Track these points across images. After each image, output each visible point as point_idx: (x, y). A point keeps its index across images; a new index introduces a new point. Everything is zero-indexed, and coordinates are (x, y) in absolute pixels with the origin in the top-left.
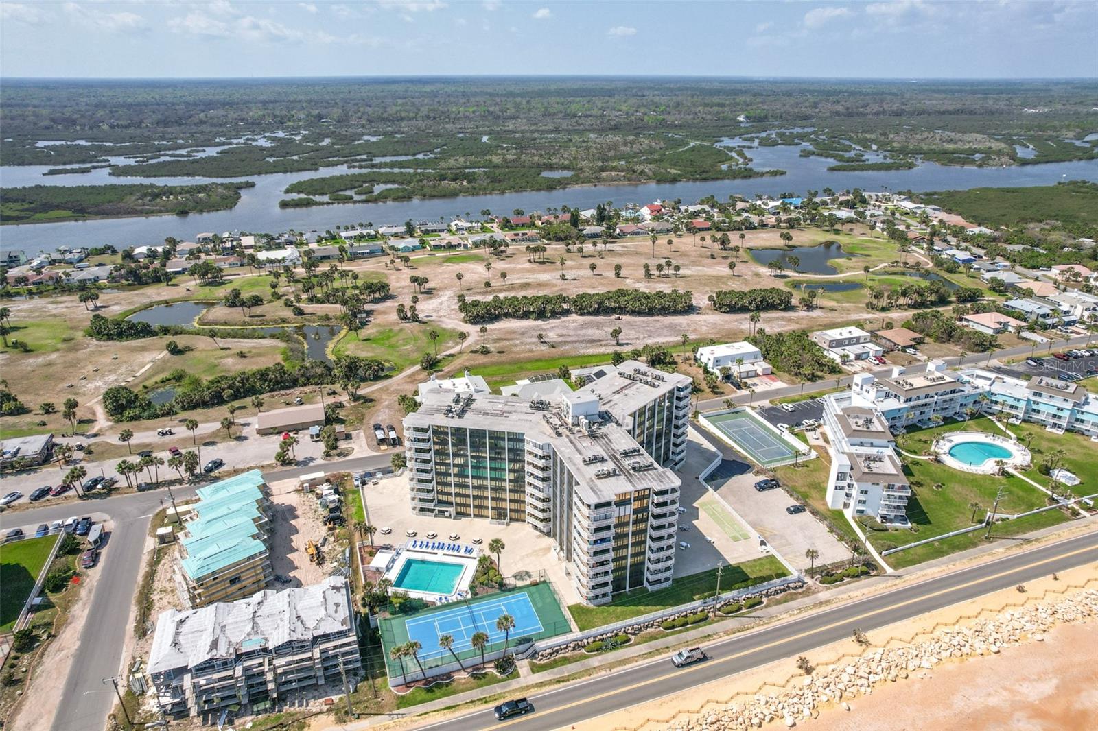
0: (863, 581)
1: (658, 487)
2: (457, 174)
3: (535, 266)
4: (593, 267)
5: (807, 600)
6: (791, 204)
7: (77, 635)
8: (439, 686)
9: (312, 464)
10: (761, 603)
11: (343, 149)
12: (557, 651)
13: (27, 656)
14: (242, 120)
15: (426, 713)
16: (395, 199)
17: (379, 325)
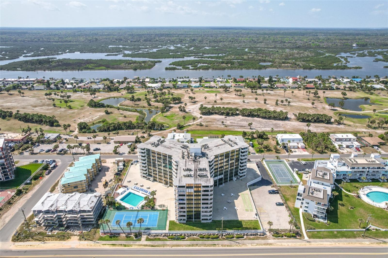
0: (292, 240)
1: (204, 184)
2: (228, 62)
3: (237, 97)
4: (256, 99)
5: (263, 241)
6: (355, 81)
7: (32, 194)
8: (114, 236)
9: (123, 155)
10: (243, 237)
11: (195, 51)
12: (158, 235)
13: (18, 197)
14: (169, 40)
15: (105, 244)
16: (203, 69)
17: (172, 112)
